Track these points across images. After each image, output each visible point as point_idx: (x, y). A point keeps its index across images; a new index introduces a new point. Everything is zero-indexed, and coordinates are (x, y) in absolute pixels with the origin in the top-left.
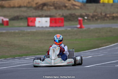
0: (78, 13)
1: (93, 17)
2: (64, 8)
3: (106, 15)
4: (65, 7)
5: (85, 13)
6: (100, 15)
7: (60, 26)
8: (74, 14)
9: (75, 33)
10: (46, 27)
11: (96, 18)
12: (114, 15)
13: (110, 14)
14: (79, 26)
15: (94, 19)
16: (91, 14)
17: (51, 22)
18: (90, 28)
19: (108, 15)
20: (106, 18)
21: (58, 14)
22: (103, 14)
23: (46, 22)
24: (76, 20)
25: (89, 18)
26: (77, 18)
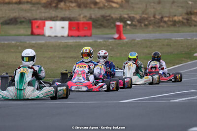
0: (115, 14)
1: (140, 21)
2: (92, 6)
3: (162, 17)
4: (96, 3)
5: (128, 14)
6: (152, 18)
7: (85, 36)
8: (109, 16)
9: (111, 47)
10: (63, 36)
11: (146, 23)
12: (176, 18)
13: (169, 17)
14: (116, 36)
15: (143, 25)
16: (138, 17)
17: (70, 29)
18: (135, 40)
19: (166, 19)
20: (162, 24)
21: (82, 16)
22: (158, 17)
23: (63, 28)
24: (113, 25)
25: (134, 23)
26: (114, 23)
